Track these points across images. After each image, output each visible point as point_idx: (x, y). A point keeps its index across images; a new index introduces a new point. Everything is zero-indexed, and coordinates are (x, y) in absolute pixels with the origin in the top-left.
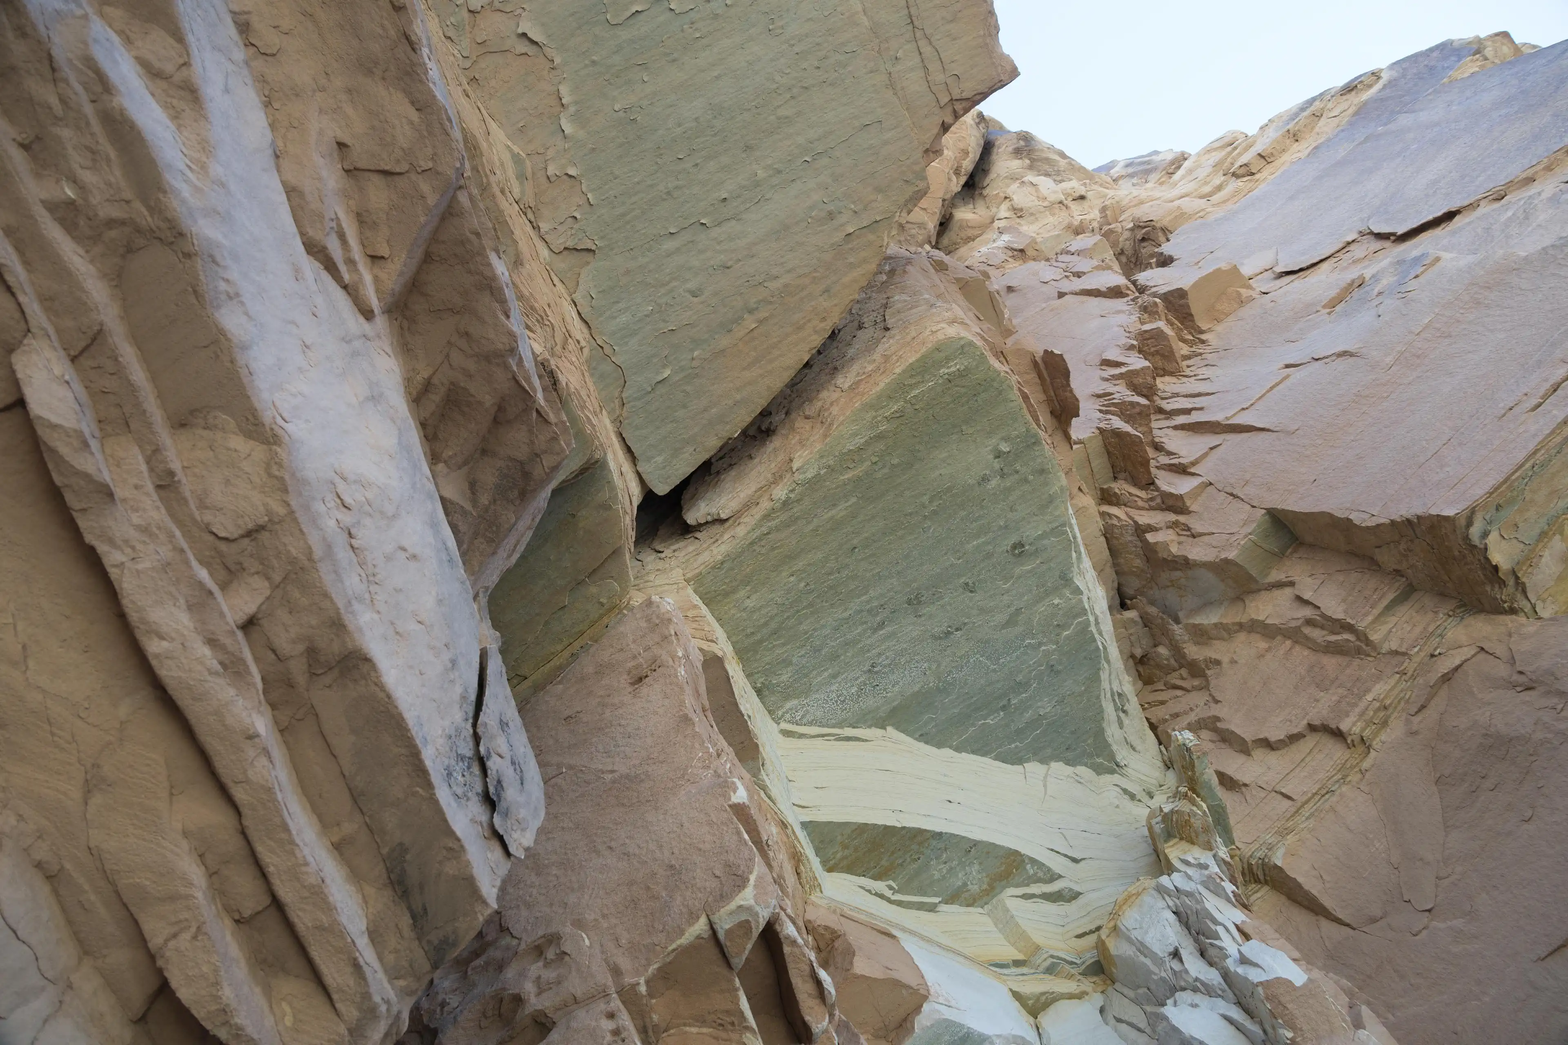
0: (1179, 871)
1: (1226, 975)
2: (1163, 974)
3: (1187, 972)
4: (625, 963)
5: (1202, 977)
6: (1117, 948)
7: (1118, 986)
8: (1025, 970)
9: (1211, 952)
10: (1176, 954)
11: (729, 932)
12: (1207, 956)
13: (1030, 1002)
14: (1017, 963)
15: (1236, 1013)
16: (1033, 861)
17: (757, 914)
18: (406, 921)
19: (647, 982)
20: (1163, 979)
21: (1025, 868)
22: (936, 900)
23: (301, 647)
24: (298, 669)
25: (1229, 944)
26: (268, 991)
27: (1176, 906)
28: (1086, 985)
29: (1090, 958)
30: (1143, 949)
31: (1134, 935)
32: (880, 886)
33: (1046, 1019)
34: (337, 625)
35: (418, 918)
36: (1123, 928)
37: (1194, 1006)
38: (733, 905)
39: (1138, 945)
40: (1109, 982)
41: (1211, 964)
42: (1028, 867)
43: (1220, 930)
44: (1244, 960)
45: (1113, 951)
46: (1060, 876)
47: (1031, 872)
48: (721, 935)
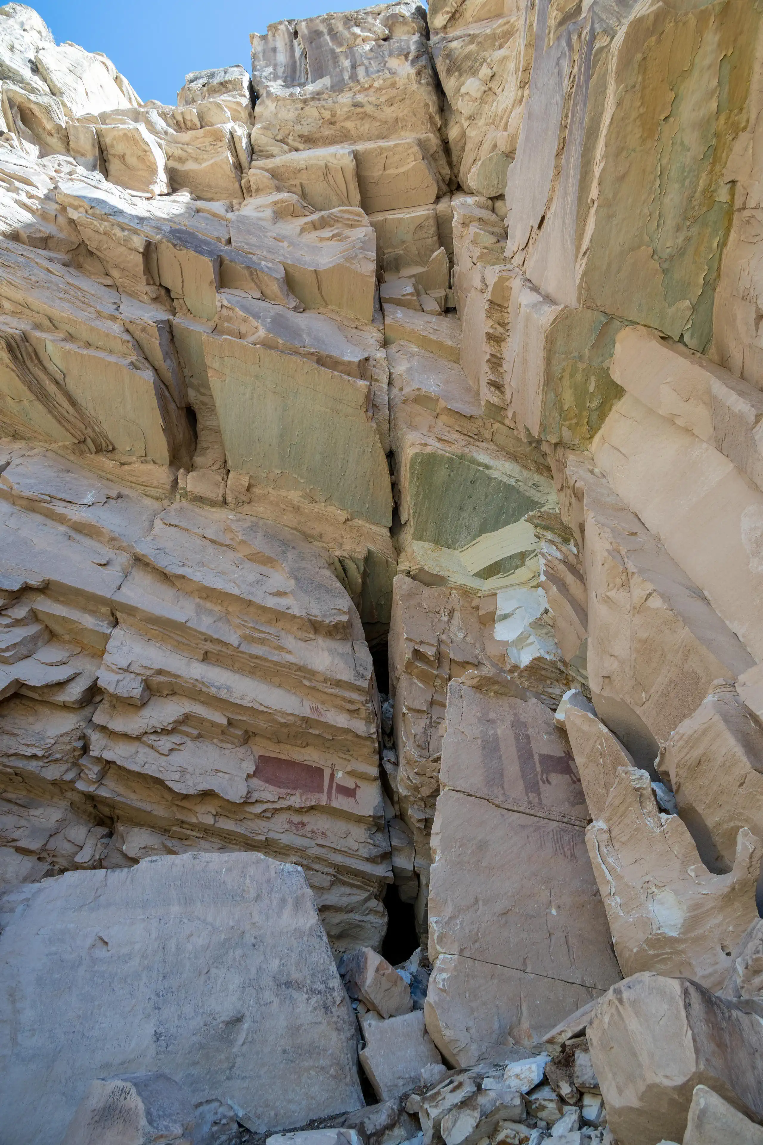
16: (526, 551)
17: (411, 656)
21: (526, 554)
32: (499, 576)
38: (407, 657)
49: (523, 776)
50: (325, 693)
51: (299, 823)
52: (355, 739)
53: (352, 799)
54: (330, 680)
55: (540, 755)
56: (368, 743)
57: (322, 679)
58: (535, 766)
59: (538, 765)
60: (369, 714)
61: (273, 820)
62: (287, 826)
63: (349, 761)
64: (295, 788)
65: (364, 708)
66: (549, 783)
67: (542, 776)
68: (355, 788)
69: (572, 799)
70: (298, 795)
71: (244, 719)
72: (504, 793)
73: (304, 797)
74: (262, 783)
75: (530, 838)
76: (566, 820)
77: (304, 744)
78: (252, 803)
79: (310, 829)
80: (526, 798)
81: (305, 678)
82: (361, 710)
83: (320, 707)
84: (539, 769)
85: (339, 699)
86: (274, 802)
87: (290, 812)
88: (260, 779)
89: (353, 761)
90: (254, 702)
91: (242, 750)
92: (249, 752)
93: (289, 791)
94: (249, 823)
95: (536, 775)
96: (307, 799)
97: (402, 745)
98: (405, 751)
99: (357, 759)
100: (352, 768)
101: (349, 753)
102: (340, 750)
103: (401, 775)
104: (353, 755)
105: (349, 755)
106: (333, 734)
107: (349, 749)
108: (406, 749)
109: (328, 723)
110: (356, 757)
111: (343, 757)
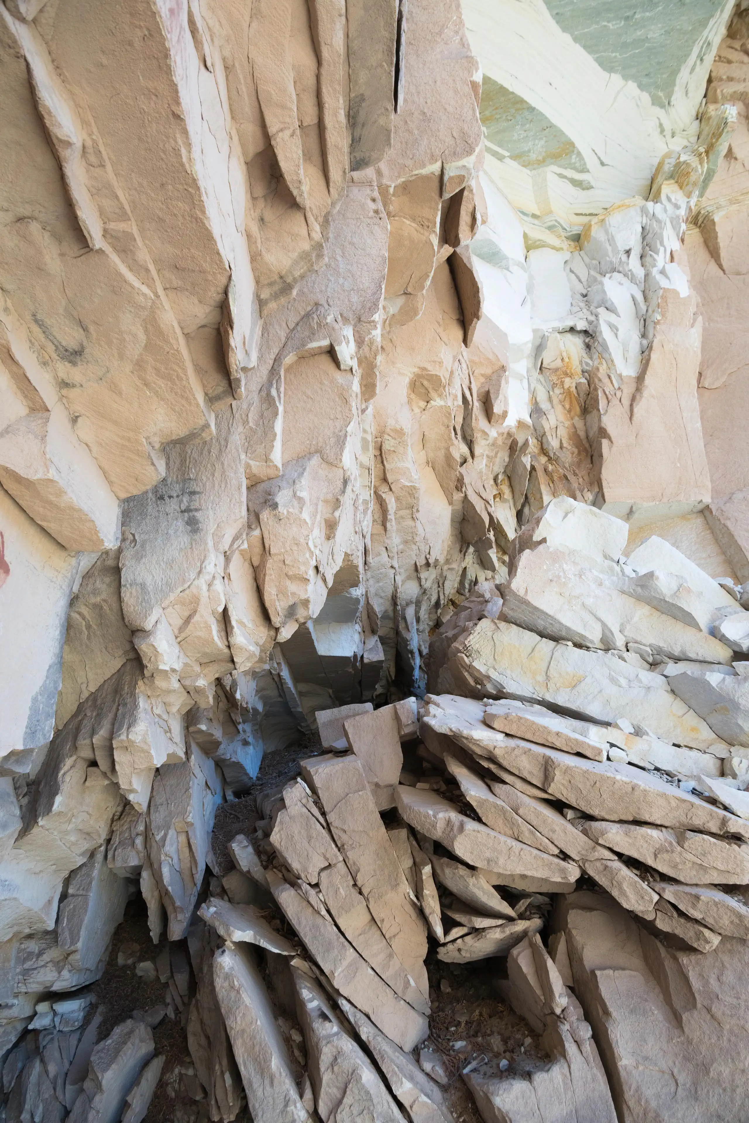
0: (662, 203)
1: (647, 275)
2: (614, 260)
3: (628, 264)
5: (633, 270)
6: (597, 233)
7: (582, 253)
8: (536, 222)
9: (648, 259)
10: (628, 252)
11: (451, 178)
12: (643, 260)
13: (530, 242)
14: (534, 216)
15: (640, 297)
16: (579, 154)
17: (471, 174)
19: (395, 187)
20: (611, 262)
21: (571, 157)
22: (507, 154)
25: (661, 259)
27: (646, 224)
28: (565, 244)
29: (576, 230)
30: (611, 240)
31: (612, 230)
33: (533, 255)
36: (607, 223)
37: (620, 284)
38: (460, 163)
39: (610, 237)
40: (578, 248)
41: (642, 266)
42: (574, 157)
43: (662, 249)
44: (663, 272)
45: (593, 233)
46: (588, 171)
47: (573, 161)
48: (446, 178)
63: (40, 408)
82: (297, 224)
89: (55, 418)
97: (248, 466)
98: (285, 512)
99: (74, 420)
100: (52, 474)
101: (63, 369)
102: (29, 317)
103: (198, 587)
104: (73, 393)
105: (56, 377)
106: (122, 226)
107: (87, 351)
108: (291, 510)
109: (189, 146)
110: (78, 408)
111: (28, 375)
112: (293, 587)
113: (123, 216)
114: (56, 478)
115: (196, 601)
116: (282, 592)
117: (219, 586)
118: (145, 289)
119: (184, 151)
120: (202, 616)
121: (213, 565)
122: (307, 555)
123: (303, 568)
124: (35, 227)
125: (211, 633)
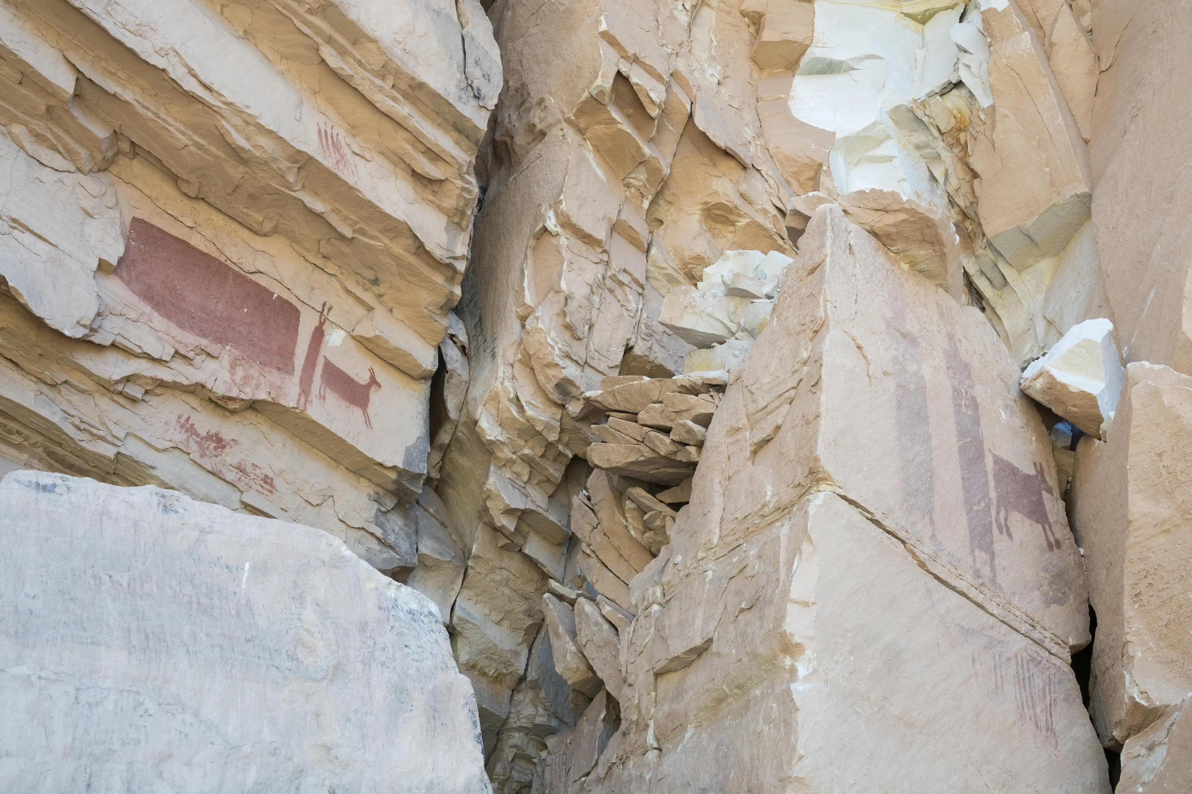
4: (566, 110)
11: (596, 95)
13: (920, 17)
17: (604, 87)
18: (464, 138)
19: (574, 115)
23: (407, 86)
24: (409, 91)
26: (436, 165)
33: (930, 25)
34: (413, 79)
35: (467, 137)
38: (594, 86)
48: (594, 96)
49: (966, 501)
50: (371, 105)
51: (209, 437)
52: (412, 259)
53: (358, 412)
54: (398, 73)
55: (998, 460)
56: (439, 279)
57: (377, 61)
58: (986, 484)
59: (992, 484)
60: (467, 203)
61: (142, 409)
62: (179, 437)
63: (370, 309)
64: (221, 340)
65: (459, 183)
66: (1010, 535)
67: (998, 513)
68: (367, 387)
69: (1046, 588)
70: (225, 360)
71: (127, 95)
72: (933, 535)
73: (240, 372)
74: (133, 299)
75: (977, 665)
76: (1036, 635)
77: (268, 226)
78: (100, 347)
79: (235, 461)
80: (970, 561)
81: (330, 40)
82: (448, 186)
83: (343, 136)
84: (993, 494)
85: (403, 134)
86: (159, 361)
87: (194, 401)
88: (128, 283)
89: (380, 312)
90: (175, 60)
91: (92, 184)
92: (110, 200)
93: (204, 342)
94: (76, 398)
95: (988, 506)
96: (247, 378)
97: (517, 312)
98: (530, 328)
99: (391, 311)
100: (377, 333)
101: (375, 289)
102: (353, 273)
103: (497, 387)
104: (384, 298)
105: (375, 294)
106: (358, 226)
107: (379, 277)
108: (532, 325)
109: (360, 192)
110: (390, 305)
111: (357, 295)
112: (551, 372)
113: (356, 223)
114: (380, 334)
115: (497, 395)
116: (547, 377)
117: (507, 383)
118: (379, 244)
119: (360, 194)
120: (503, 403)
121: (502, 371)
122: (550, 348)
123: (550, 358)
124: (333, 240)
125: (511, 413)
